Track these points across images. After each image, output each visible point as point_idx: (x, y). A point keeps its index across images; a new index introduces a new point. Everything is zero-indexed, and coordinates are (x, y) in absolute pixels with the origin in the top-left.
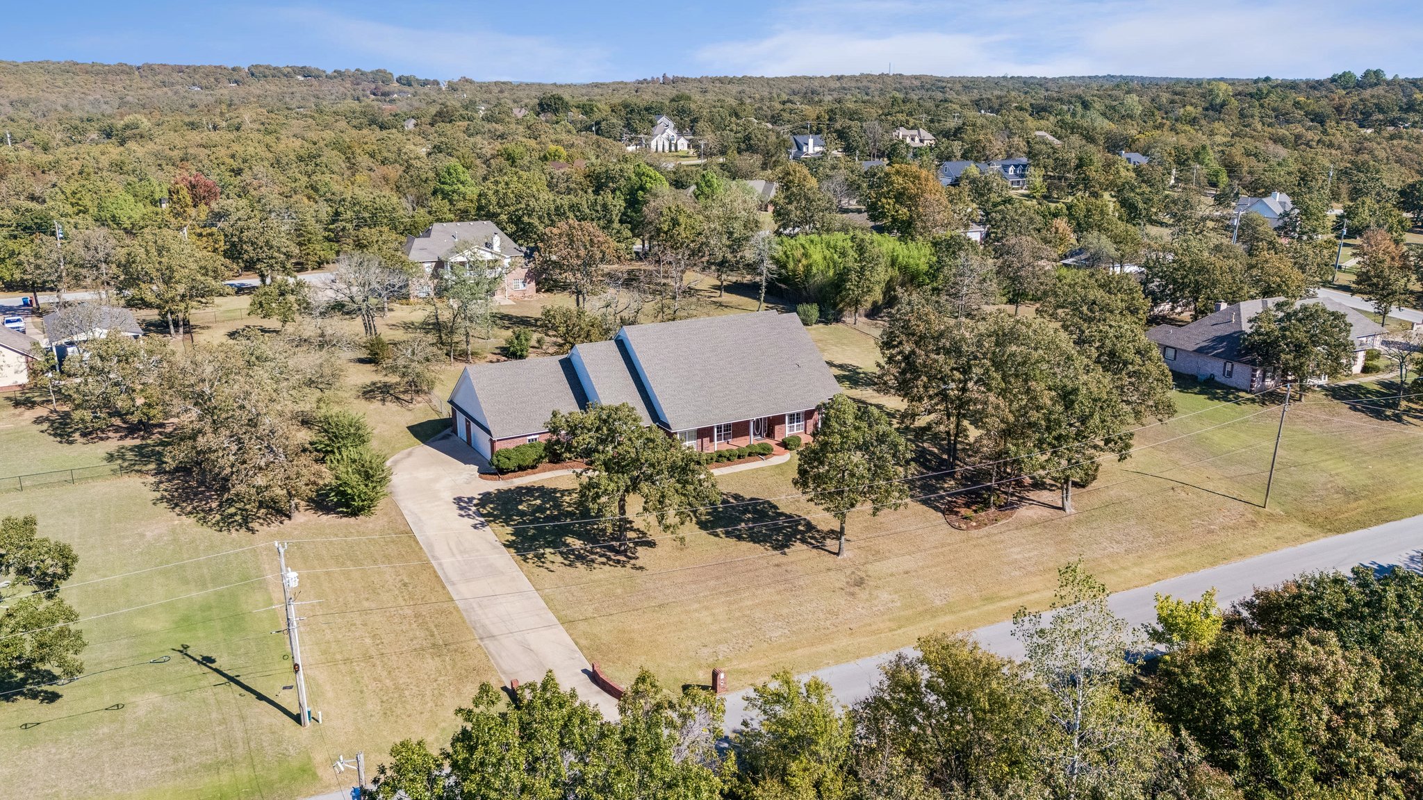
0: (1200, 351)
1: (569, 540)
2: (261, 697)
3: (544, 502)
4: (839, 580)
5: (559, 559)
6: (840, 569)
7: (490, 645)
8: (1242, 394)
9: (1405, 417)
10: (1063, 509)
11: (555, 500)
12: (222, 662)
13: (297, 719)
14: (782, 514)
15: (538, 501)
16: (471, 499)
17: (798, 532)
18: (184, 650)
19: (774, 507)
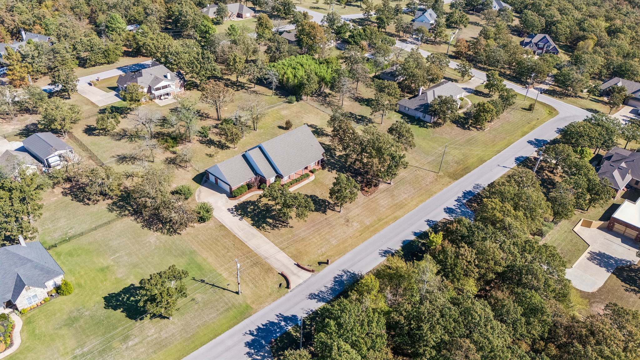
0: (416, 109)
1: (268, 220)
2: (224, 289)
3: (254, 207)
4: (342, 221)
5: (269, 228)
6: (342, 217)
7: (268, 261)
8: (428, 124)
9: (471, 128)
10: (390, 184)
11: (257, 205)
12: (206, 280)
13: (237, 293)
14: (320, 200)
15: (252, 207)
16: (232, 209)
17: (327, 205)
18: (194, 279)
19: (317, 197)
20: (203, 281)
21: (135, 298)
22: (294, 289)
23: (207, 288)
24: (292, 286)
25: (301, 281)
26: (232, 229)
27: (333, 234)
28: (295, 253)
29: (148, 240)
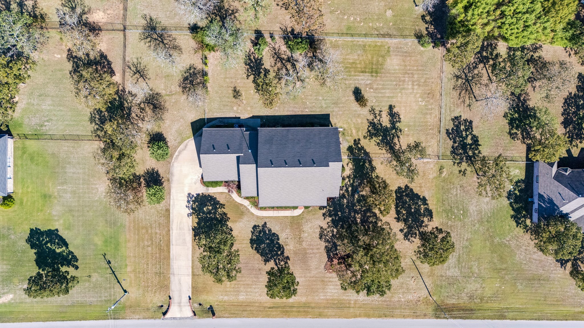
2: (118, 282)
3: (213, 209)
5: (204, 242)
11: (216, 209)
12: (113, 263)
13: (125, 291)
14: (278, 243)
15: (210, 208)
16: (193, 196)
17: (277, 255)
18: (104, 255)
19: (278, 239)
20: (109, 262)
21: (51, 245)
22: (167, 319)
23: (107, 272)
24: (168, 315)
25: (178, 315)
26: (173, 222)
27: (249, 290)
28: (200, 285)
29: (97, 186)
